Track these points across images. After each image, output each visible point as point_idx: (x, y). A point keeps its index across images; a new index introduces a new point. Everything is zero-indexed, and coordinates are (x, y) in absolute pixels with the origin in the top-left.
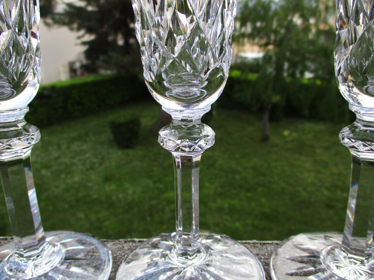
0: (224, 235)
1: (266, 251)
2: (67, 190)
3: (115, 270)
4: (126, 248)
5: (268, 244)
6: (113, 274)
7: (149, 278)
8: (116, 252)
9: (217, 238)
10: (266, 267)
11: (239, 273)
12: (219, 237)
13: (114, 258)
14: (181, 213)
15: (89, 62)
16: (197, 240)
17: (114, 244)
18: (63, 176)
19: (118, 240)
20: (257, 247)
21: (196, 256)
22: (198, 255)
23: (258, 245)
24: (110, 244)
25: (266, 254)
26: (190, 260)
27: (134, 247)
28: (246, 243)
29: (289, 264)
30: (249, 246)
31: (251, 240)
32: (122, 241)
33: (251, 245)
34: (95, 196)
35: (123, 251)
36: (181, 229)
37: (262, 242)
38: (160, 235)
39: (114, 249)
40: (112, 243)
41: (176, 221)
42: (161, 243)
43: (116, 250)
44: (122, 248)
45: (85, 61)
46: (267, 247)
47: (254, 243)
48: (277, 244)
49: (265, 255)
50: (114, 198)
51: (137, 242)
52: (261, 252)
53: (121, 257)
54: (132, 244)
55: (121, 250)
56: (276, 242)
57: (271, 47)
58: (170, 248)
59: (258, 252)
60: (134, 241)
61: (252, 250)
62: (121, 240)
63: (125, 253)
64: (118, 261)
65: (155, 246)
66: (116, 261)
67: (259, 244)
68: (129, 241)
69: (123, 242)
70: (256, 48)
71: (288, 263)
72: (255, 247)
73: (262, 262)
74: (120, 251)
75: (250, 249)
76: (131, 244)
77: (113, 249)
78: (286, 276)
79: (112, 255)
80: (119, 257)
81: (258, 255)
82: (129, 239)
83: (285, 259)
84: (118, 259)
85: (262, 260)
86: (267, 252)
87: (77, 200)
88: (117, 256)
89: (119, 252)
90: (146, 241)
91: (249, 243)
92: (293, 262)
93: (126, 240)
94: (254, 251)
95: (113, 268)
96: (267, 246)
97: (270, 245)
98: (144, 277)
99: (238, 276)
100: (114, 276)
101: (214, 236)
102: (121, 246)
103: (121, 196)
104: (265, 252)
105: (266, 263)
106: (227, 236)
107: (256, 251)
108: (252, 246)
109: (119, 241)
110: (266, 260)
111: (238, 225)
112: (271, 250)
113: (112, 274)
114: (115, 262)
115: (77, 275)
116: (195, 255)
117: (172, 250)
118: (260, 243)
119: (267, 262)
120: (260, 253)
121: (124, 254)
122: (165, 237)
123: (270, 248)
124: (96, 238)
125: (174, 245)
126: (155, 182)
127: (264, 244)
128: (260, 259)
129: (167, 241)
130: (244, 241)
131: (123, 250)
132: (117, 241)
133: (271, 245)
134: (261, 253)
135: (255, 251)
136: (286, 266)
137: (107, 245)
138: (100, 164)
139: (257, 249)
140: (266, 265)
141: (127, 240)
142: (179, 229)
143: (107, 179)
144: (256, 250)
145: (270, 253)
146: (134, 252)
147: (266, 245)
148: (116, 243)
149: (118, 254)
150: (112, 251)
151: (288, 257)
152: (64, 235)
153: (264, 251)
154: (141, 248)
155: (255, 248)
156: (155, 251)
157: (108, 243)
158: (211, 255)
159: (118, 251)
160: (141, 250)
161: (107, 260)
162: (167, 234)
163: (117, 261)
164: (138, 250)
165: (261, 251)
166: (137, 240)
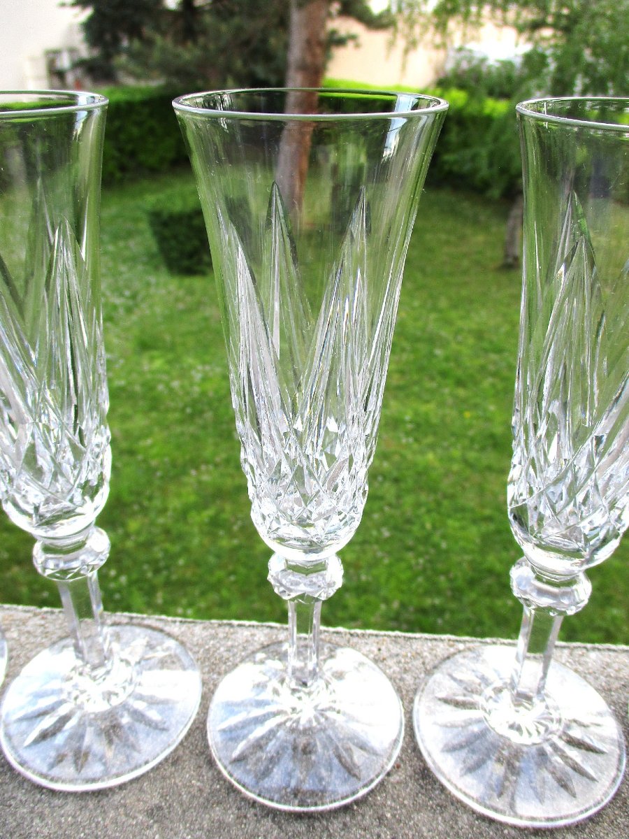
1: (410, 649)
4: (221, 635)
5: (415, 638)
15: (96, 53)
20: (399, 643)
25: (409, 655)
40: (201, 626)
44: (215, 634)
45: (85, 52)
46: (413, 644)
47: (395, 637)
49: (407, 656)
54: (229, 630)
55: (215, 639)
57: (547, 33)
59: (399, 651)
60: (231, 625)
68: (225, 625)
69: (216, 625)
70: (511, 33)
72: (396, 642)
76: (227, 629)
77: (203, 636)
84: (211, 652)
85: (401, 665)
96: (413, 642)
102: (213, 631)
104: (408, 652)
108: (392, 640)
109: (211, 623)
110: (406, 665)
118: (405, 637)
121: (218, 645)
123: (415, 645)
127: (410, 638)
131: (217, 638)
132: (207, 622)
139: (399, 646)
153: (407, 650)
155: (395, 645)
165: (403, 649)
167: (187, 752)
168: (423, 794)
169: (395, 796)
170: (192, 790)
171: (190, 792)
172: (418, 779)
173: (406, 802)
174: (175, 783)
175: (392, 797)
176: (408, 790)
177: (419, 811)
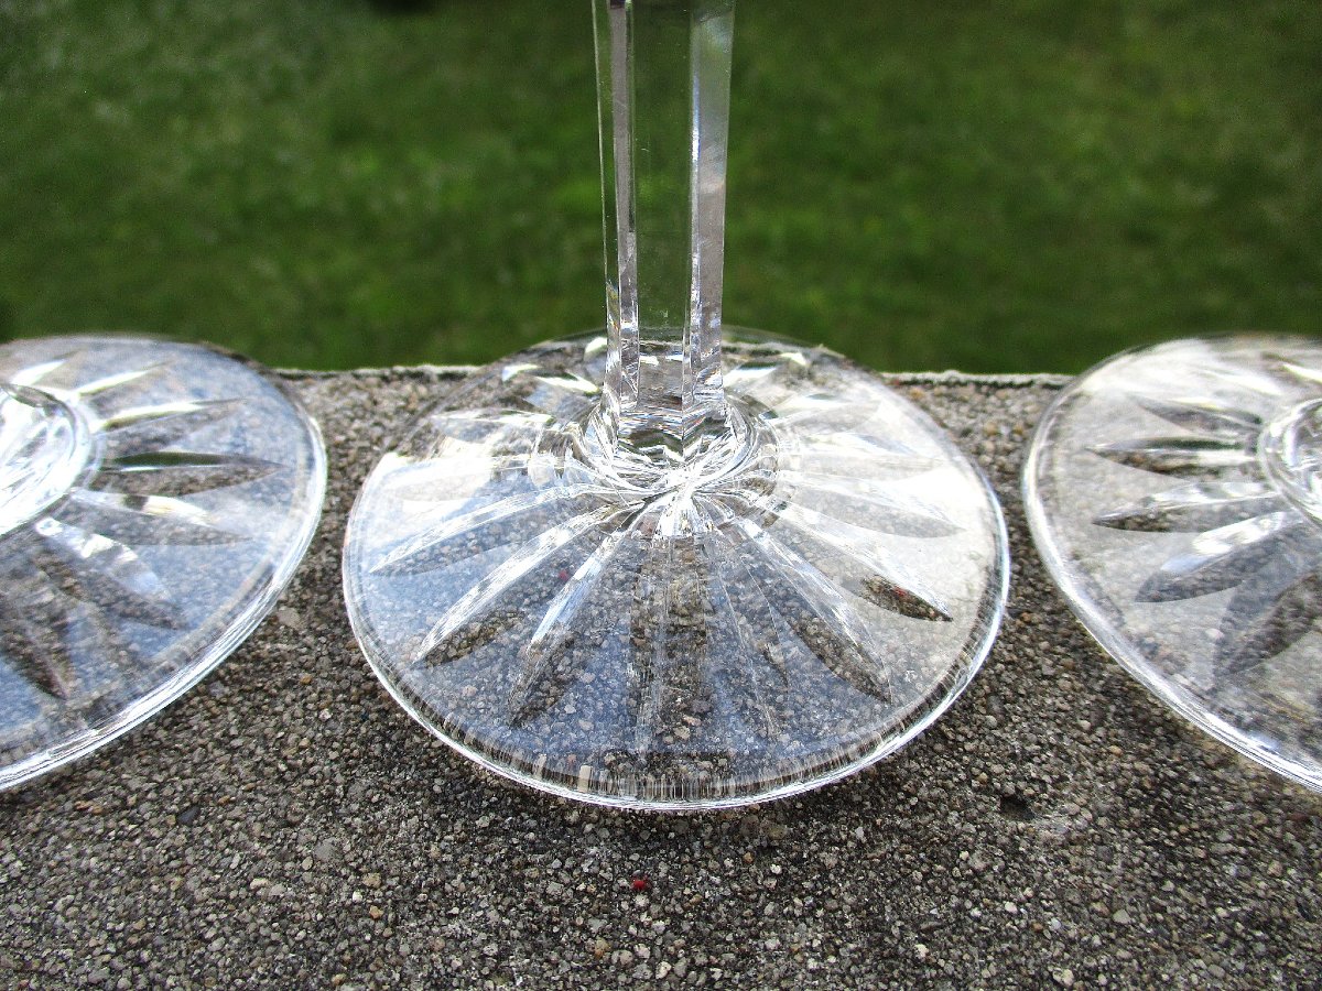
0: (821, 349)
1: (1003, 417)
2: (202, 177)
3: (342, 501)
4: (387, 406)
5: (1011, 385)
6: (333, 520)
7: (492, 539)
8: (345, 423)
9: (788, 362)
10: (1007, 488)
11: (892, 517)
12: (798, 357)
13: (336, 451)
14: (631, 252)
16: (705, 378)
17: (333, 390)
18: (178, 124)
19: (350, 372)
20: (963, 401)
21: (704, 449)
22: (714, 441)
23: (968, 392)
24: (315, 392)
25: (1004, 430)
26: (674, 464)
27: (422, 399)
28: (914, 382)
29: (1111, 478)
30: (928, 395)
31: (939, 369)
32: (368, 376)
33: (936, 390)
34: (307, 198)
35: (377, 418)
36: (632, 324)
37: (983, 378)
38: (534, 351)
39: (337, 411)
40: (325, 386)
41: (609, 287)
42: (541, 388)
43: (347, 417)
44: (369, 405)
46: (1008, 402)
47: (947, 384)
48: (1047, 386)
49: (997, 434)
50: (376, 206)
51: (435, 378)
52: (983, 422)
53: (367, 444)
54: (415, 389)
55: (368, 416)
56: (1045, 377)
58: (583, 411)
59: (969, 422)
60: (420, 377)
61: (941, 412)
62: (362, 371)
63: (384, 428)
64: (355, 462)
65: (517, 400)
66: (344, 462)
67: (971, 388)
68: (401, 377)
69: (373, 381)
71: (1104, 473)
72: (951, 398)
73: (987, 467)
74: (362, 418)
75: (933, 407)
76: (408, 388)
77: (329, 410)
78: (1094, 527)
79: (327, 435)
80: (359, 444)
81: (966, 433)
82: (400, 369)
83: (1093, 458)
84: (353, 452)
85: (987, 459)
86: (1007, 424)
87: (247, 215)
88: (347, 440)
89: (357, 424)
90: (474, 376)
91: (928, 384)
92: (1128, 468)
93: (387, 372)
94: (948, 417)
95: (330, 493)
96: (1007, 397)
97: (1019, 392)
98: (472, 535)
99: (884, 529)
100: (337, 529)
101: (777, 353)
102: (364, 397)
103: (401, 197)
104: (1000, 421)
105: (1002, 469)
106: (833, 353)
107: (958, 418)
108: (940, 395)
109: (357, 377)
110: (1003, 459)
111: (814, 297)
112: (1024, 412)
113: (328, 519)
114: (342, 469)
115: (172, 528)
116: (696, 445)
117: (592, 422)
118: (978, 385)
119: (1010, 467)
120: (975, 424)
121: (378, 431)
122: (556, 360)
123: (1016, 404)
124: (251, 364)
125: (600, 394)
126: (520, 146)
127: (996, 386)
128: (979, 452)
129: (565, 376)
130: (907, 376)
131: (373, 413)
132: (346, 377)
133: (1024, 389)
134: (981, 425)
135: (955, 416)
136: (1093, 486)
137: (304, 392)
138: (313, 77)
139: (964, 409)
140: (1002, 480)
141: (393, 373)
142: (624, 325)
143: (346, 134)
144: (958, 412)
145: (1019, 425)
146: (423, 422)
147: (1001, 393)
148: (345, 384)
149: (352, 434)
150: (326, 418)
151: (1100, 446)
152: (108, 354)
153: (995, 417)
154: (449, 409)
155: (953, 405)
156: (516, 421)
157: (306, 386)
158: (768, 437)
159: (352, 420)
160: (455, 415)
161: (302, 461)
162: (567, 345)
163: (350, 464)
164: (438, 418)
165: (981, 415)
166: (435, 370)
167: (243, 769)
168: (1180, 881)
169: (1074, 897)
170: (246, 915)
171: (240, 925)
172: (1146, 824)
173: (1121, 917)
174: (183, 892)
175: (1060, 897)
176: (1117, 868)
177: (1185, 954)
